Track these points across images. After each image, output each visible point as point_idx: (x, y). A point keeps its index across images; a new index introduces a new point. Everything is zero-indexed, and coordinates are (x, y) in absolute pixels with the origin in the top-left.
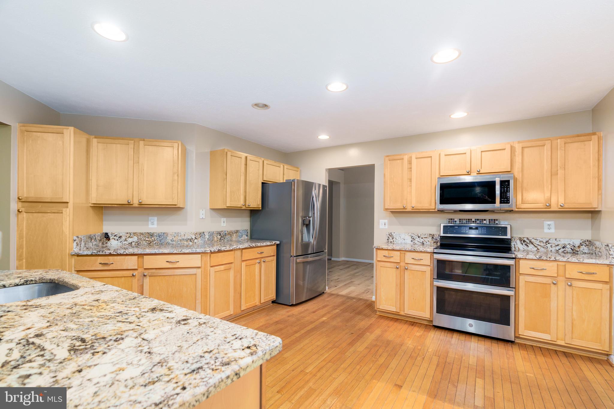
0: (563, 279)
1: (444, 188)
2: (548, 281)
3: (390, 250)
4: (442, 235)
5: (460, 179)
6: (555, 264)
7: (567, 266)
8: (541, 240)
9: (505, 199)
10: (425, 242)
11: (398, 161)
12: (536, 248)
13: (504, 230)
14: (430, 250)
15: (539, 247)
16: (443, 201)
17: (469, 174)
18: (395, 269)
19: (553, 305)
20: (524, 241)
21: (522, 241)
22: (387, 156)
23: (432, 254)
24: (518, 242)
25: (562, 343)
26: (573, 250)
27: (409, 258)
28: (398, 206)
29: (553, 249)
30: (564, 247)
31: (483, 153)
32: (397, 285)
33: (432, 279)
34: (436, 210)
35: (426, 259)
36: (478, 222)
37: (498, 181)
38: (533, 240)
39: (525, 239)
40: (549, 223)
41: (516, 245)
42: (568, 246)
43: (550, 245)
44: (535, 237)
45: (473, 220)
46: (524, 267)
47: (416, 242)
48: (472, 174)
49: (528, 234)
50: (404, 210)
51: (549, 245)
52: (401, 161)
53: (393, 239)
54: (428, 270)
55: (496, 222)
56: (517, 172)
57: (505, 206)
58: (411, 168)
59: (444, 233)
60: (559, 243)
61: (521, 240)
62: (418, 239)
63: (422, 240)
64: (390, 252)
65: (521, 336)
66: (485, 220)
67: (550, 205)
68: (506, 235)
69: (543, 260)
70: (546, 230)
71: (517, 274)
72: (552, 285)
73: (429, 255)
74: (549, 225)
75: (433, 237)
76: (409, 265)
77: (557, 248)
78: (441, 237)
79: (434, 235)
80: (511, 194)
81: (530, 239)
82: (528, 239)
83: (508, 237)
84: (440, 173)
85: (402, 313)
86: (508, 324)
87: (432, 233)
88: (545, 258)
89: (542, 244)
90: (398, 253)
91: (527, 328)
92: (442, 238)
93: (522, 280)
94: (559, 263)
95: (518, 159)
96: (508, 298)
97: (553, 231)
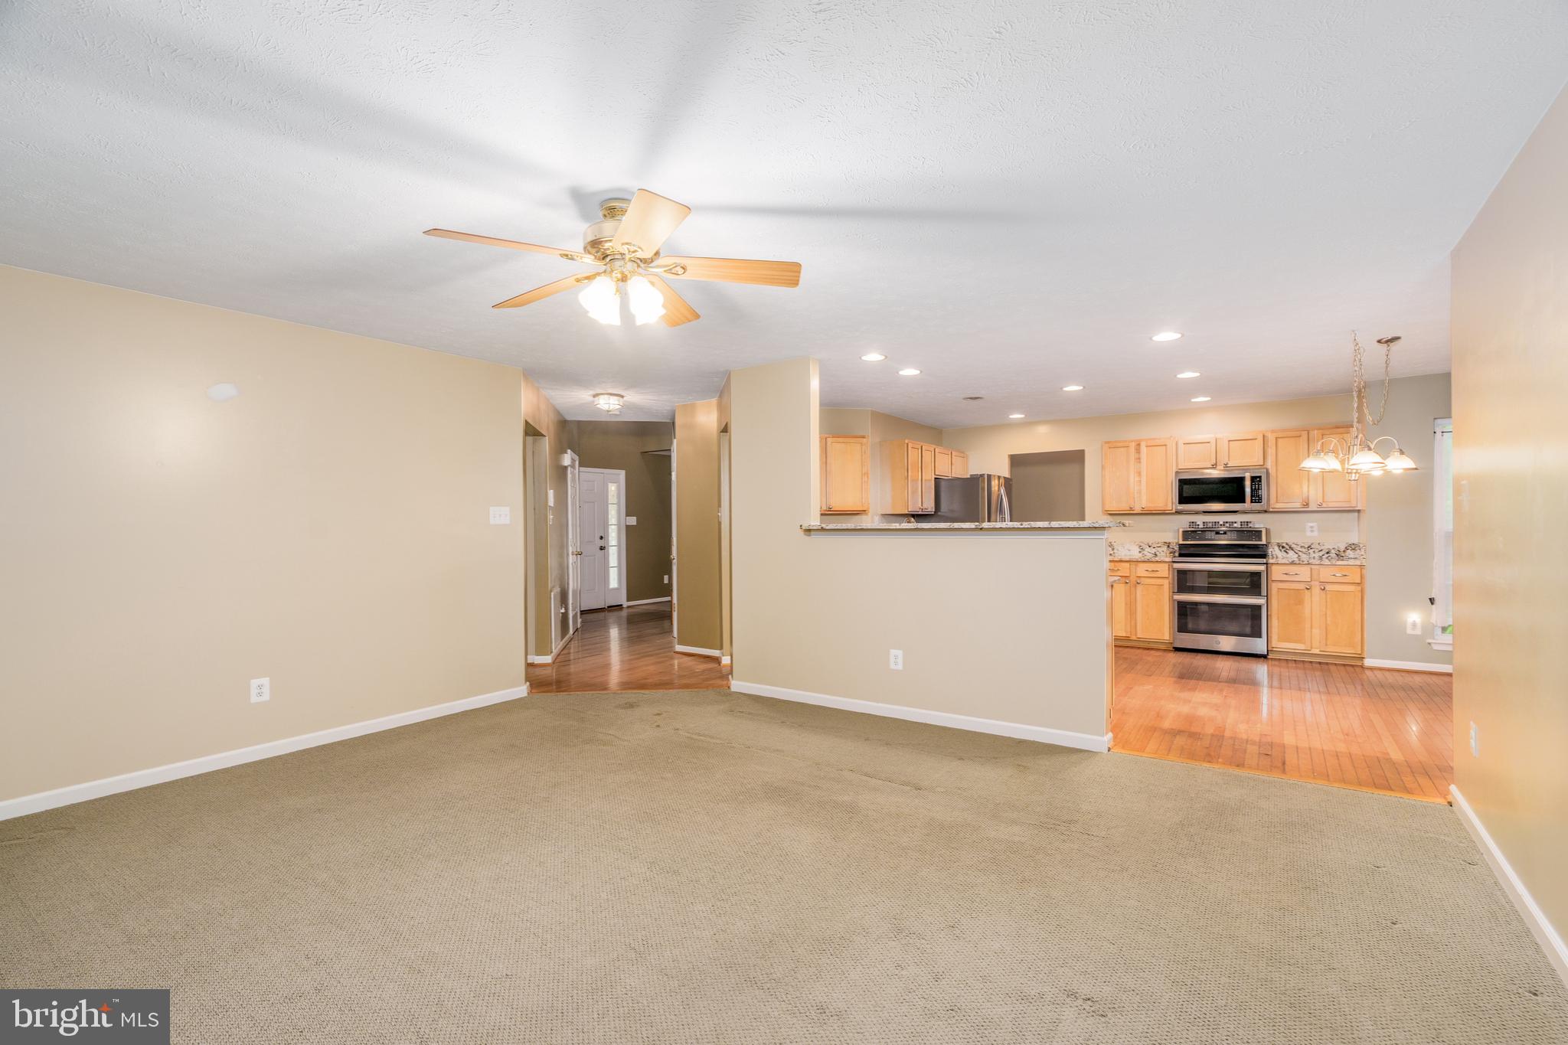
0: (1317, 583)
1: (1183, 483)
2: (1302, 586)
3: (1116, 561)
4: (1181, 542)
5: (1203, 474)
6: (1308, 568)
7: (1321, 569)
8: (1303, 545)
9: (1256, 498)
10: (1158, 553)
11: (1122, 449)
12: (1297, 556)
13: (1257, 534)
14: (1169, 559)
15: (1300, 554)
16: (1183, 500)
17: (1214, 466)
18: (1123, 585)
19: (1307, 611)
20: (1283, 547)
21: (1281, 546)
22: (1106, 443)
23: (1170, 564)
24: (1276, 548)
25: (1317, 651)
26: (1337, 555)
27: (1142, 570)
28: (1124, 506)
29: (1317, 555)
30: (1328, 553)
31: (1231, 442)
32: (1126, 604)
33: (1171, 594)
34: (1174, 511)
35: (1164, 570)
36: (1228, 525)
37: (1248, 476)
38: (1293, 546)
39: (1284, 545)
40: (1311, 525)
41: (1274, 551)
42: (1333, 551)
43: (1313, 550)
44: (1296, 542)
45: (1221, 523)
46: (1277, 573)
47: (1145, 552)
48: (1218, 467)
49: (1287, 538)
50: (1132, 512)
51: (1311, 551)
52: (1126, 449)
53: (1113, 550)
54: (1166, 583)
55: (1250, 525)
56: (1269, 464)
57: (1256, 506)
58: (1139, 459)
59: (1183, 540)
60: (1322, 548)
61: (1279, 545)
62: (1148, 549)
63: (1153, 551)
64: (1116, 564)
65: (1274, 649)
66: (1236, 523)
67: (1307, 504)
68: (1260, 540)
69: (1295, 564)
70: (1309, 534)
71: (1269, 581)
72: (1306, 591)
73: (1167, 565)
74: (1312, 527)
75: (1168, 546)
76: (1143, 579)
77: (1321, 554)
78: (1179, 545)
79: (1169, 543)
80: (1263, 492)
81: (1290, 544)
82: (1287, 544)
83: (1264, 542)
84: (1177, 466)
85: (1134, 638)
86: (1260, 637)
87: (1167, 541)
88: (1298, 562)
89: (1304, 550)
90: (1127, 565)
91: (1280, 640)
92: (1181, 546)
93: (1274, 587)
94: (1313, 567)
95: (1271, 451)
96: (1259, 608)
97: (1316, 534)
